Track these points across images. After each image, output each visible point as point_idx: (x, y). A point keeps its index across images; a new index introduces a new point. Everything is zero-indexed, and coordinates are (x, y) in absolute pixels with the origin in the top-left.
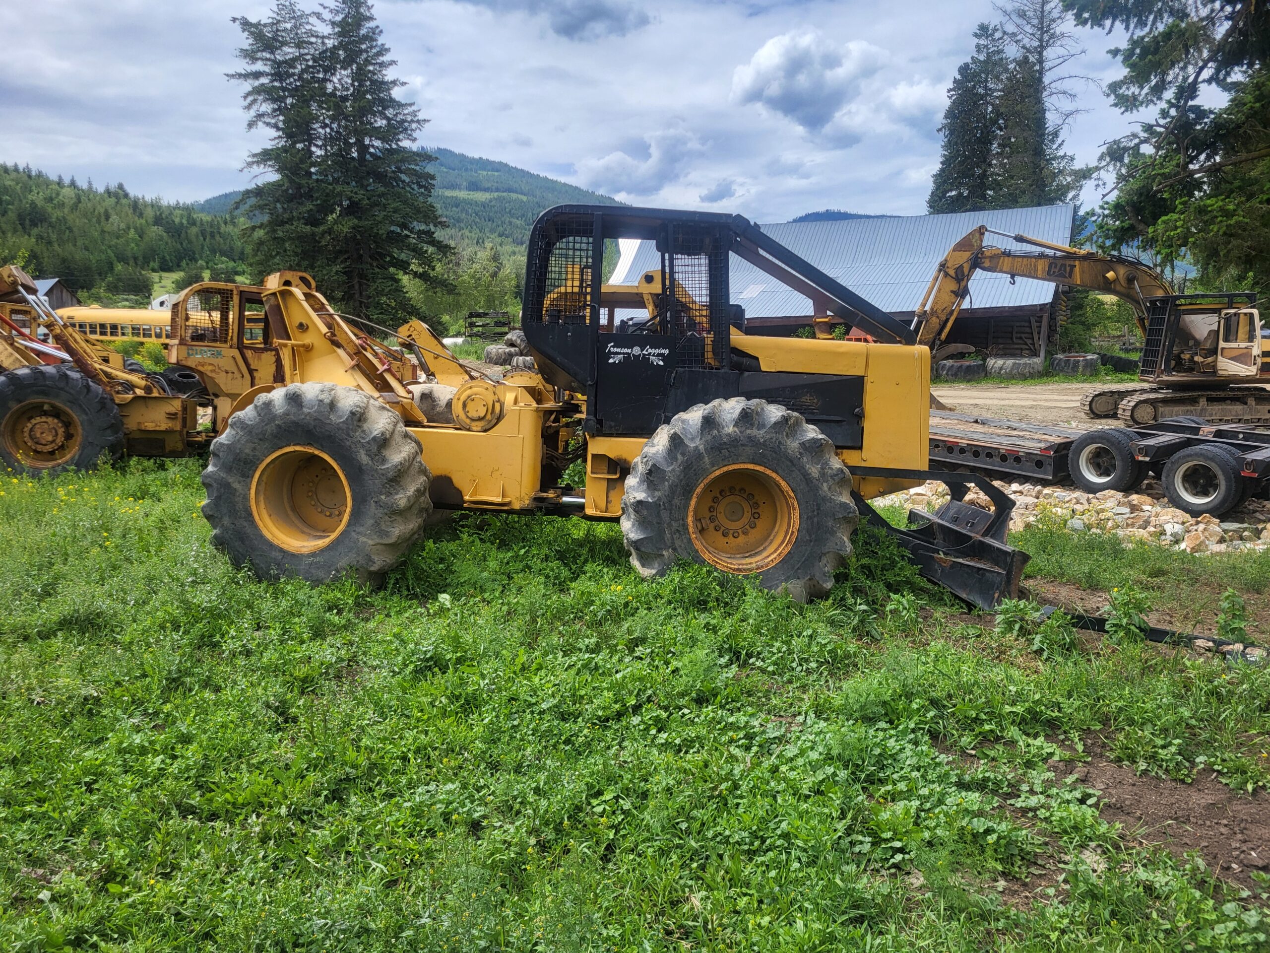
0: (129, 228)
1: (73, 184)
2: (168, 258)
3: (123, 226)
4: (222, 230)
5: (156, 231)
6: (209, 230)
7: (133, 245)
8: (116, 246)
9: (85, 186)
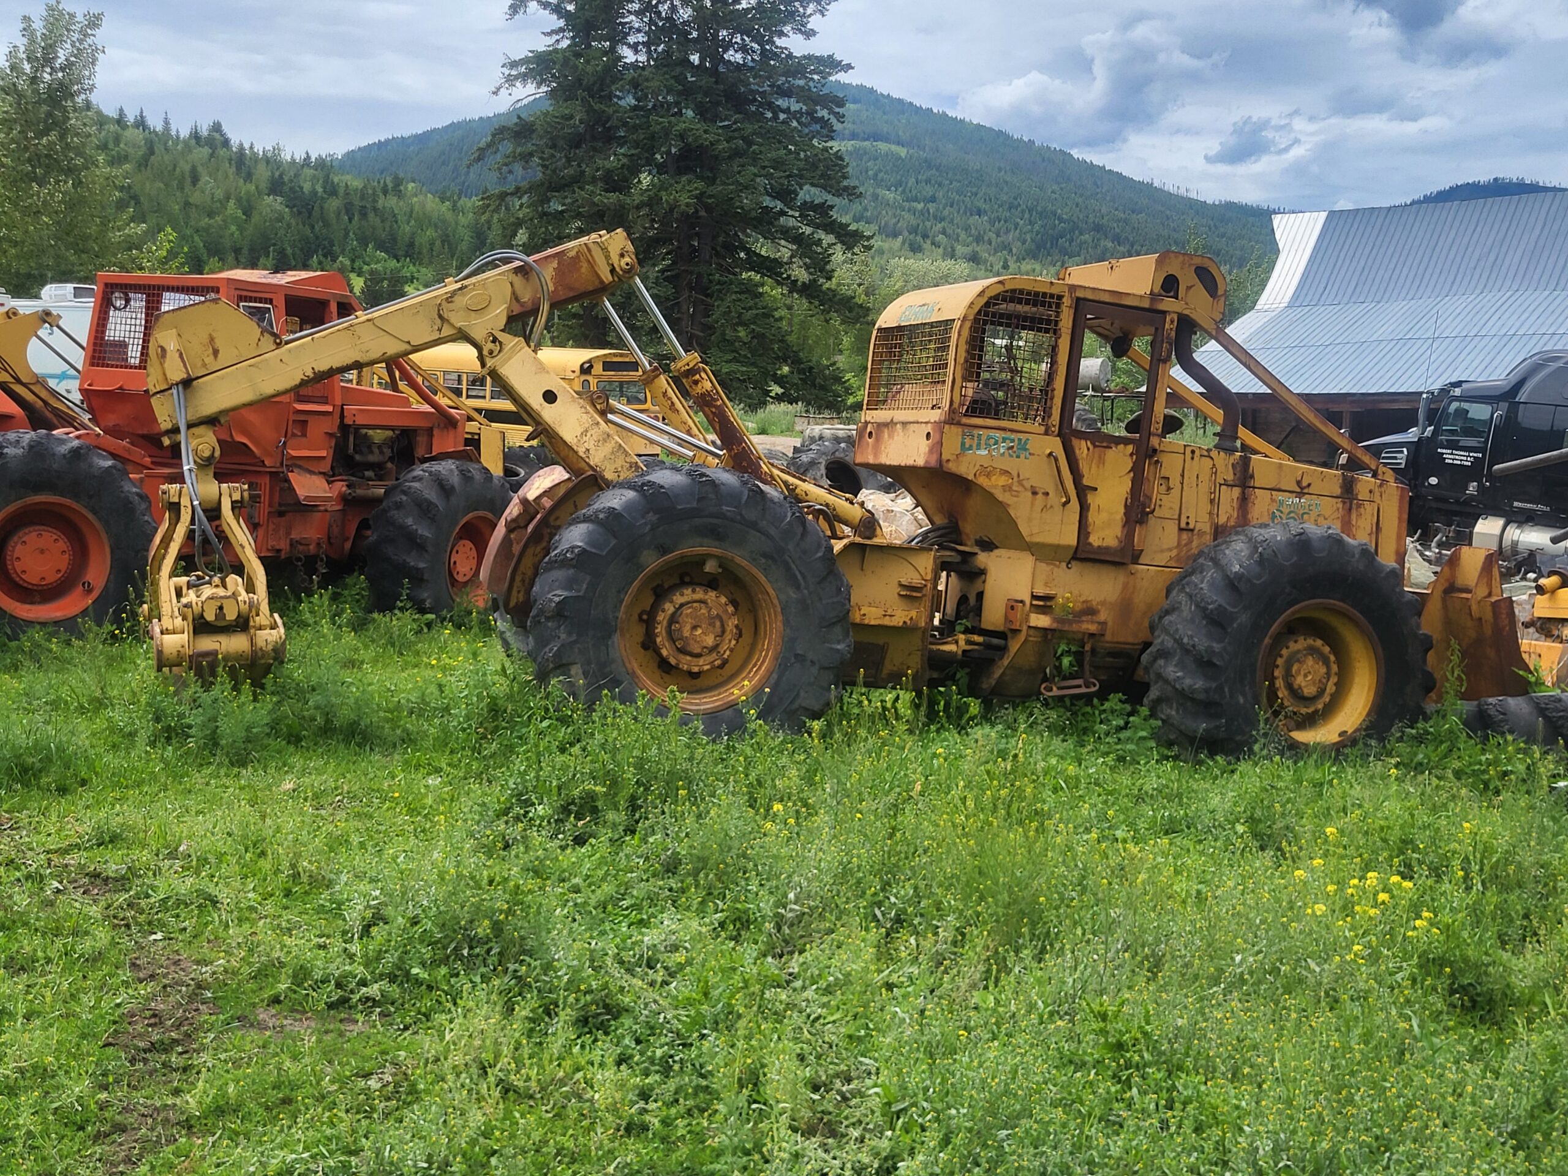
0: (228, 198)
1: (141, 123)
2: (289, 251)
3: (219, 193)
4: (380, 204)
5: (273, 204)
6: (357, 202)
7: (233, 228)
8: (207, 229)
9: (159, 128)
